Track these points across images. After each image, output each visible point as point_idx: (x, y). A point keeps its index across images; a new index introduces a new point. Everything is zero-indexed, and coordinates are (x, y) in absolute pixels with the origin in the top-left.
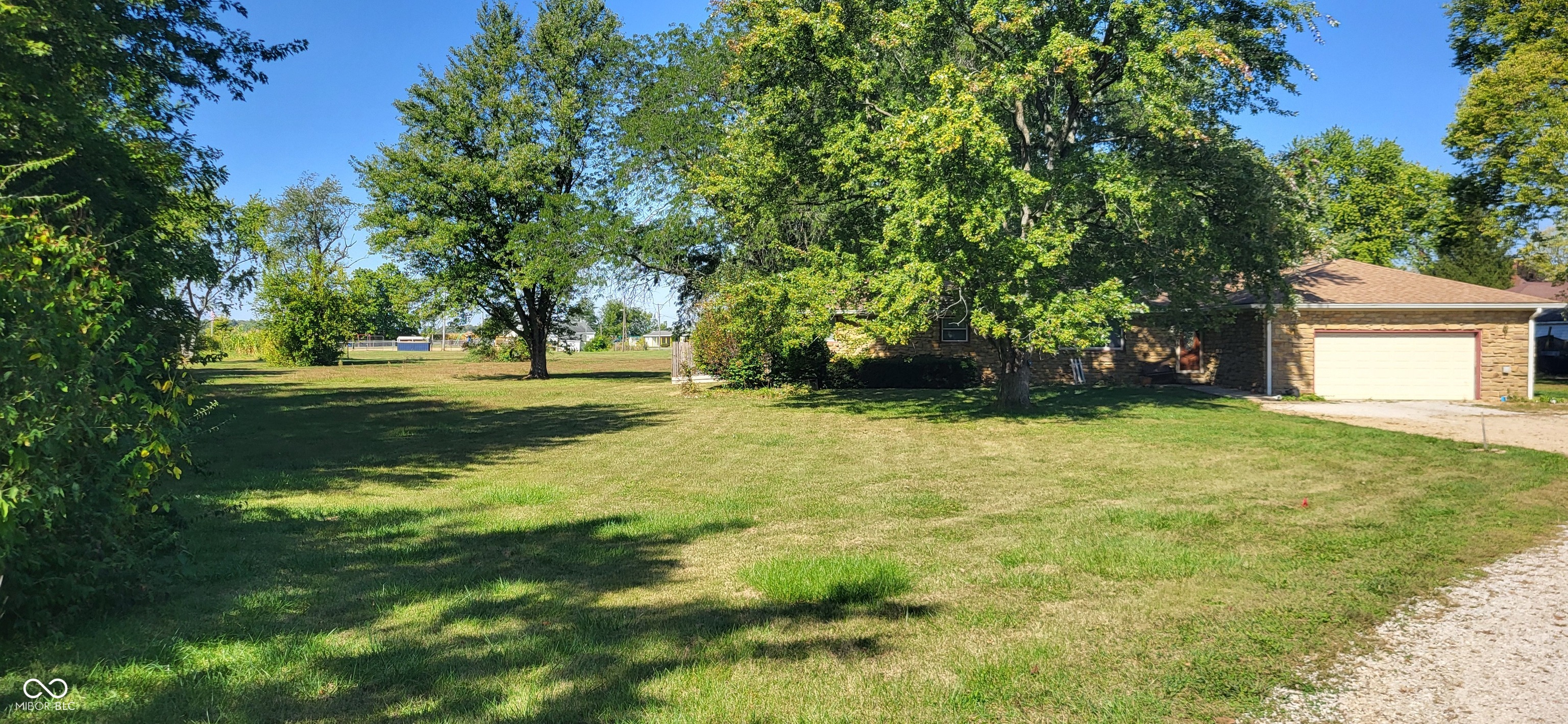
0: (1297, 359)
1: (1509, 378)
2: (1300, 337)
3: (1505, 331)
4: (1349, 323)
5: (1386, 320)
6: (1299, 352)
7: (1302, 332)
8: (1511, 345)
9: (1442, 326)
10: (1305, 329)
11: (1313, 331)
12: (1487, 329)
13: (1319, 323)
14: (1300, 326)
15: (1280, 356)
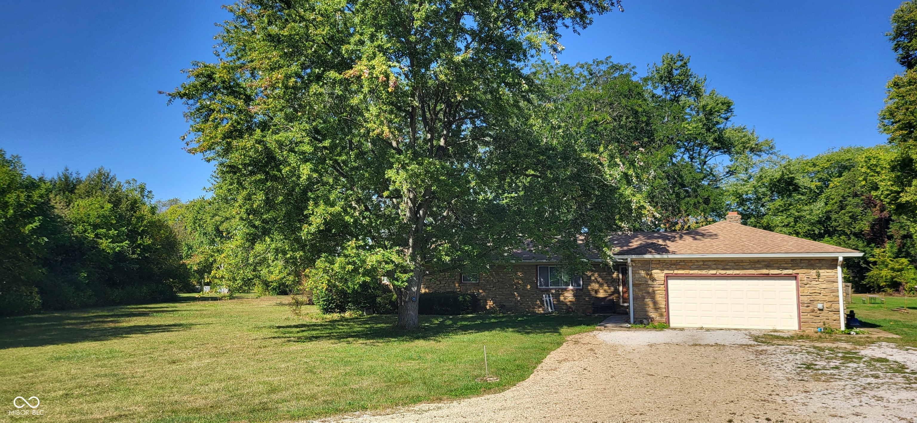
0: (652, 295)
1: (823, 314)
2: (654, 280)
3: (819, 276)
4: (691, 269)
5: (720, 267)
6: (654, 291)
7: (656, 276)
8: (824, 286)
9: (765, 271)
10: (658, 274)
11: (663, 275)
12: (802, 273)
13: (668, 269)
14: (654, 271)
15: (640, 294)
